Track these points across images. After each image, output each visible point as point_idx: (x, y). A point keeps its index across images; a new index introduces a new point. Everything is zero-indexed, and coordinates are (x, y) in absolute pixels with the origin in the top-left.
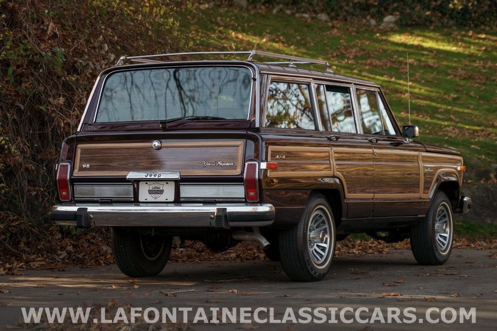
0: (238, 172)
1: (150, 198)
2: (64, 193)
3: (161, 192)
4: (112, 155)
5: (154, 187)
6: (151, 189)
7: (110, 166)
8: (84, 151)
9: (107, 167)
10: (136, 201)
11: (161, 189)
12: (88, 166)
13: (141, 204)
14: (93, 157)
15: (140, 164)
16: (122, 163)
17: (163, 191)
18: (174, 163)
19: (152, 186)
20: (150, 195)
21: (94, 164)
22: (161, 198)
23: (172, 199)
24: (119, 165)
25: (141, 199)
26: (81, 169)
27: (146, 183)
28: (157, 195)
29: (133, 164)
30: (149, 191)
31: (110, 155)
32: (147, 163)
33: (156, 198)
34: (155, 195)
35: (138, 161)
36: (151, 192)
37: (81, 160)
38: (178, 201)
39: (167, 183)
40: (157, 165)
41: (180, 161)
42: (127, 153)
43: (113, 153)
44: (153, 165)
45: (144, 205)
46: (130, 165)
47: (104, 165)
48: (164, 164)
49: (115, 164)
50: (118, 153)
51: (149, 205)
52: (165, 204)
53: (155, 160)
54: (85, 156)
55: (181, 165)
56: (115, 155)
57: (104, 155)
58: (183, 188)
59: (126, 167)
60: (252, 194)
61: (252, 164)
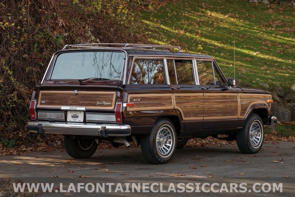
0: (112, 108)
1: (72, 120)
2: (33, 116)
3: (77, 117)
4: (55, 97)
6: (73, 115)
7: (54, 102)
8: (43, 95)
9: (53, 103)
10: (66, 121)
11: (77, 115)
12: (44, 102)
13: (68, 123)
14: (47, 98)
15: (68, 102)
16: (59, 101)
18: (83, 102)
19: (73, 114)
20: (72, 118)
21: (47, 101)
22: (77, 120)
23: (82, 121)
25: (68, 120)
26: (41, 104)
27: (71, 112)
28: (75, 119)
29: (65, 102)
30: (72, 116)
31: (54, 97)
32: (71, 101)
33: (75, 120)
35: (67, 101)
36: (73, 117)
37: (41, 99)
38: (85, 122)
39: (80, 112)
40: (75, 103)
41: (86, 101)
42: (62, 96)
43: (56, 96)
44: (73, 103)
45: (70, 123)
46: (63, 102)
47: (51, 102)
48: (79, 103)
49: (56, 102)
50: (58, 96)
51: (72, 123)
52: (79, 123)
53: (75, 100)
54: (43, 97)
55: (86, 103)
56: (56, 97)
57: (51, 97)
58: (87, 115)
59: (61, 103)
60: (119, 120)
61: (119, 104)
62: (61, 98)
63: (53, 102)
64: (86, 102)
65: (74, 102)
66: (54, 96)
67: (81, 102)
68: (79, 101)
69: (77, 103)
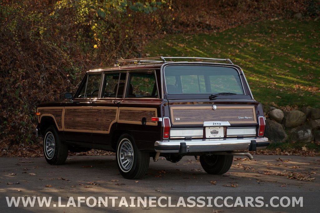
0: (255, 122)
1: (212, 136)
2: (166, 135)
3: (217, 132)
7: (191, 119)
10: (204, 138)
11: (217, 131)
12: (179, 119)
13: (206, 140)
14: (180, 114)
15: (207, 118)
16: (197, 117)
17: (218, 132)
18: (224, 117)
19: (212, 129)
20: (212, 134)
21: (182, 118)
22: (217, 136)
23: (223, 136)
25: (207, 136)
26: (175, 121)
27: (209, 128)
30: (211, 132)
32: (210, 117)
33: (215, 136)
35: (206, 116)
36: (212, 133)
37: (174, 116)
38: (225, 137)
39: (220, 128)
40: (216, 118)
41: (227, 116)
42: (198, 112)
44: (214, 119)
45: (208, 140)
46: (202, 118)
47: (188, 118)
48: (219, 118)
49: (194, 118)
50: (194, 112)
51: (210, 140)
52: (219, 139)
54: (176, 113)
55: (228, 118)
56: (192, 113)
57: (186, 113)
58: (228, 130)
59: (200, 119)
60: (261, 132)
61: (261, 118)
62: (198, 113)
63: (189, 119)
65: (214, 117)
66: (189, 112)
67: (221, 117)
68: (219, 116)
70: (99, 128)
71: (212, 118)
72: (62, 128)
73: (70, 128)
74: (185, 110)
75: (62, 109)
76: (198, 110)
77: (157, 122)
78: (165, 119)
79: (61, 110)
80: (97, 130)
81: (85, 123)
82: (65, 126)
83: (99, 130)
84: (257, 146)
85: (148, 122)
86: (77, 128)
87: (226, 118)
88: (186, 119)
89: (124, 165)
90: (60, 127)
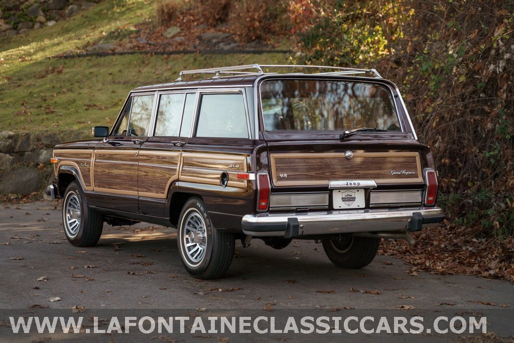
0: (419, 180)
1: (344, 205)
2: (263, 204)
3: (353, 199)
5: (346, 195)
6: (344, 197)
7: (307, 175)
8: (278, 161)
9: (305, 177)
10: (330, 209)
11: (353, 196)
12: (286, 175)
13: (334, 212)
14: (289, 166)
15: (335, 173)
16: (318, 172)
17: (355, 198)
18: (365, 172)
19: (344, 194)
20: (344, 203)
21: (291, 174)
22: (354, 205)
23: (364, 206)
24: (316, 174)
25: (335, 206)
26: (279, 179)
27: (340, 191)
28: (350, 203)
29: (329, 174)
30: (342, 198)
32: (342, 172)
33: (349, 205)
34: (348, 202)
35: (334, 170)
36: (344, 200)
37: (277, 170)
38: (368, 207)
39: (358, 191)
40: (351, 174)
41: (370, 170)
42: (321, 163)
43: (308, 163)
44: (348, 175)
45: (337, 212)
46: (326, 174)
47: (301, 175)
48: (357, 173)
49: (313, 173)
50: (313, 163)
51: (341, 212)
52: (356, 211)
53: (349, 169)
54: (280, 165)
55: (372, 174)
56: (310, 164)
57: (299, 164)
58: (373, 195)
59: (323, 176)
60: (431, 198)
61: (431, 173)
62: (320, 165)
63: (304, 175)
64: (371, 172)
65: (348, 172)
66: (304, 162)
67: (360, 172)
68: (357, 170)
69: (354, 175)
70: (150, 188)
71: (345, 174)
72: (90, 186)
73: (103, 187)
74: (297, 160)
75: (91, 154)
76: (320, 160)
77: (246, 181)
78: (260, 175)
79: (89, 156)
80: (146, 191)
81: (126, 178)
82: (95, 182)
83: (150, 191)
84: (423, 223)
85: (231, 180)
86: (114, 187)
87: (370, 174)
88: (298, 175)
89: (192, 255)
90: (88, 184)
